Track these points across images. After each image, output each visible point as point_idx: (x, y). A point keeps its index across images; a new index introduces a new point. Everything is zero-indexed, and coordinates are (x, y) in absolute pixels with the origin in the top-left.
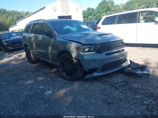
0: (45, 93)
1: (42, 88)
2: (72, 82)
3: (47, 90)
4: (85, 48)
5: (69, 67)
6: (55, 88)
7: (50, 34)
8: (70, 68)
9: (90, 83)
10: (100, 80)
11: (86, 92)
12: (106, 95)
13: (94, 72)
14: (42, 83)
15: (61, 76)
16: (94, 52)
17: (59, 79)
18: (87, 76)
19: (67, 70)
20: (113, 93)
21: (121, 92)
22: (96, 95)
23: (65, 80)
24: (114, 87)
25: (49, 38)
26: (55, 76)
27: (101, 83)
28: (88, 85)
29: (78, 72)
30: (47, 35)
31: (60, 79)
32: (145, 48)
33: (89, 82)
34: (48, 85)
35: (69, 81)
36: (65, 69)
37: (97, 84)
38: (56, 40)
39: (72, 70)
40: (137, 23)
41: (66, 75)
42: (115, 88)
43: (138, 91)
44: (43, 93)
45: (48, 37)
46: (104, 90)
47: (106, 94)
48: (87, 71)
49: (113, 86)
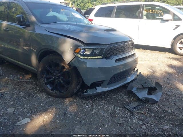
0: (18, 123)
1: (12, 112)
2: (61, 99)
3: (21, 115)
4: (86, 49)
5: (57, 77)
6: (35, 112)
7: (25, 23)
8: (58, 79)
9: (91, 102)
10: (103, 97)
11: (88, 120)
12: (120, 125)
13: (98, 86)
14: (12, 103)
15: (43, 90)
16: (99, 57)
17: (40, 95)
18: (87, 92)
19: (54, 81)
20: (130, 121)
21: (140, 119)
22: (104, 125)
23: (50, 97)
24: (128, 109)
25: (23, 27)
26: (33, 88)
27: (106, 102)
28: (88, 106)
29: (73, 85)
30: (20, 23)
31: (42, 96)
32: (146, 51)
33: (89, 101)
34: (22, 107)
35: (57, 99)
36: (51, 80)
37: (101, 104)
38: (36, 32)
39: (62, 82)
40: (139, 18)
41: (52, 90)
42: (129, 111)
43: (163, 116)
44: (14, 124)
45: (21, 27)
46: (114, 114)
47: (119, 123)
48: (89, 86)
49: (125, 108)
